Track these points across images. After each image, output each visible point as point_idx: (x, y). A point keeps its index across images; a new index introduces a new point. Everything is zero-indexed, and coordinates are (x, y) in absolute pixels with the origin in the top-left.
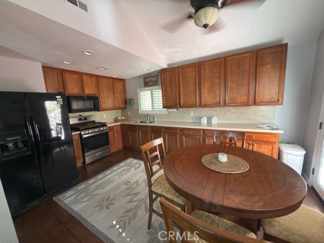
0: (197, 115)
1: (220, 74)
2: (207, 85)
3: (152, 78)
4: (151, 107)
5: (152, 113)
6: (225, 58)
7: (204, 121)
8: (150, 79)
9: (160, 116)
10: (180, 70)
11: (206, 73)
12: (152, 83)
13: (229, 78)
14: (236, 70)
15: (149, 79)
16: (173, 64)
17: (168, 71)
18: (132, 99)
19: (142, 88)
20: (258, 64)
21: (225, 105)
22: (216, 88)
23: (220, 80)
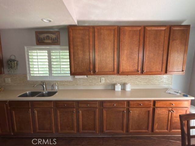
0: (108, 81)
1: (139, 42)
2: (126, 52)
3: (50, 35)
4: (48, 72)
5: (49, 79)
6: (145, 27)
7: (118, 88)
8: (47, 35)
9: (62, 83)
10: (96, 30)
11: (126, 39)
12: (50, 41)
13: (147, 48)
14: (153, 41)
15: (45, 35)
16: (84, 22)
17: (80, 30)
18: (14, 60)
19: (34, 45)
20: (171, 38)
21: (142, 73)
22: (135, 55)
23: (139, 48)
